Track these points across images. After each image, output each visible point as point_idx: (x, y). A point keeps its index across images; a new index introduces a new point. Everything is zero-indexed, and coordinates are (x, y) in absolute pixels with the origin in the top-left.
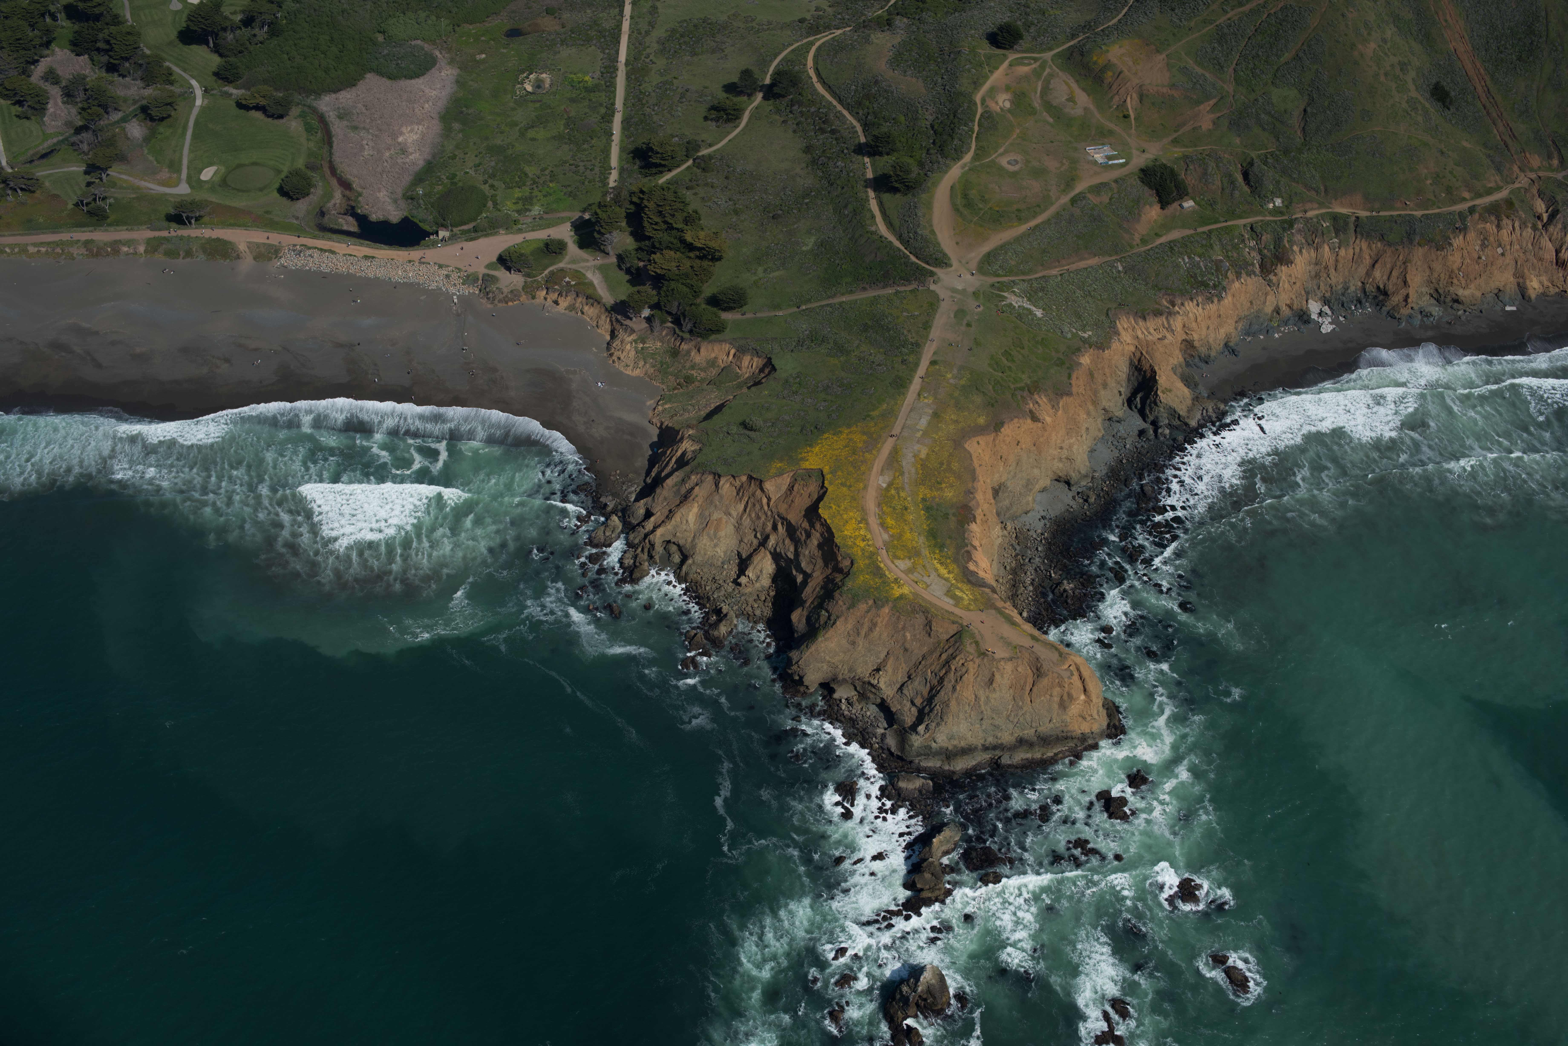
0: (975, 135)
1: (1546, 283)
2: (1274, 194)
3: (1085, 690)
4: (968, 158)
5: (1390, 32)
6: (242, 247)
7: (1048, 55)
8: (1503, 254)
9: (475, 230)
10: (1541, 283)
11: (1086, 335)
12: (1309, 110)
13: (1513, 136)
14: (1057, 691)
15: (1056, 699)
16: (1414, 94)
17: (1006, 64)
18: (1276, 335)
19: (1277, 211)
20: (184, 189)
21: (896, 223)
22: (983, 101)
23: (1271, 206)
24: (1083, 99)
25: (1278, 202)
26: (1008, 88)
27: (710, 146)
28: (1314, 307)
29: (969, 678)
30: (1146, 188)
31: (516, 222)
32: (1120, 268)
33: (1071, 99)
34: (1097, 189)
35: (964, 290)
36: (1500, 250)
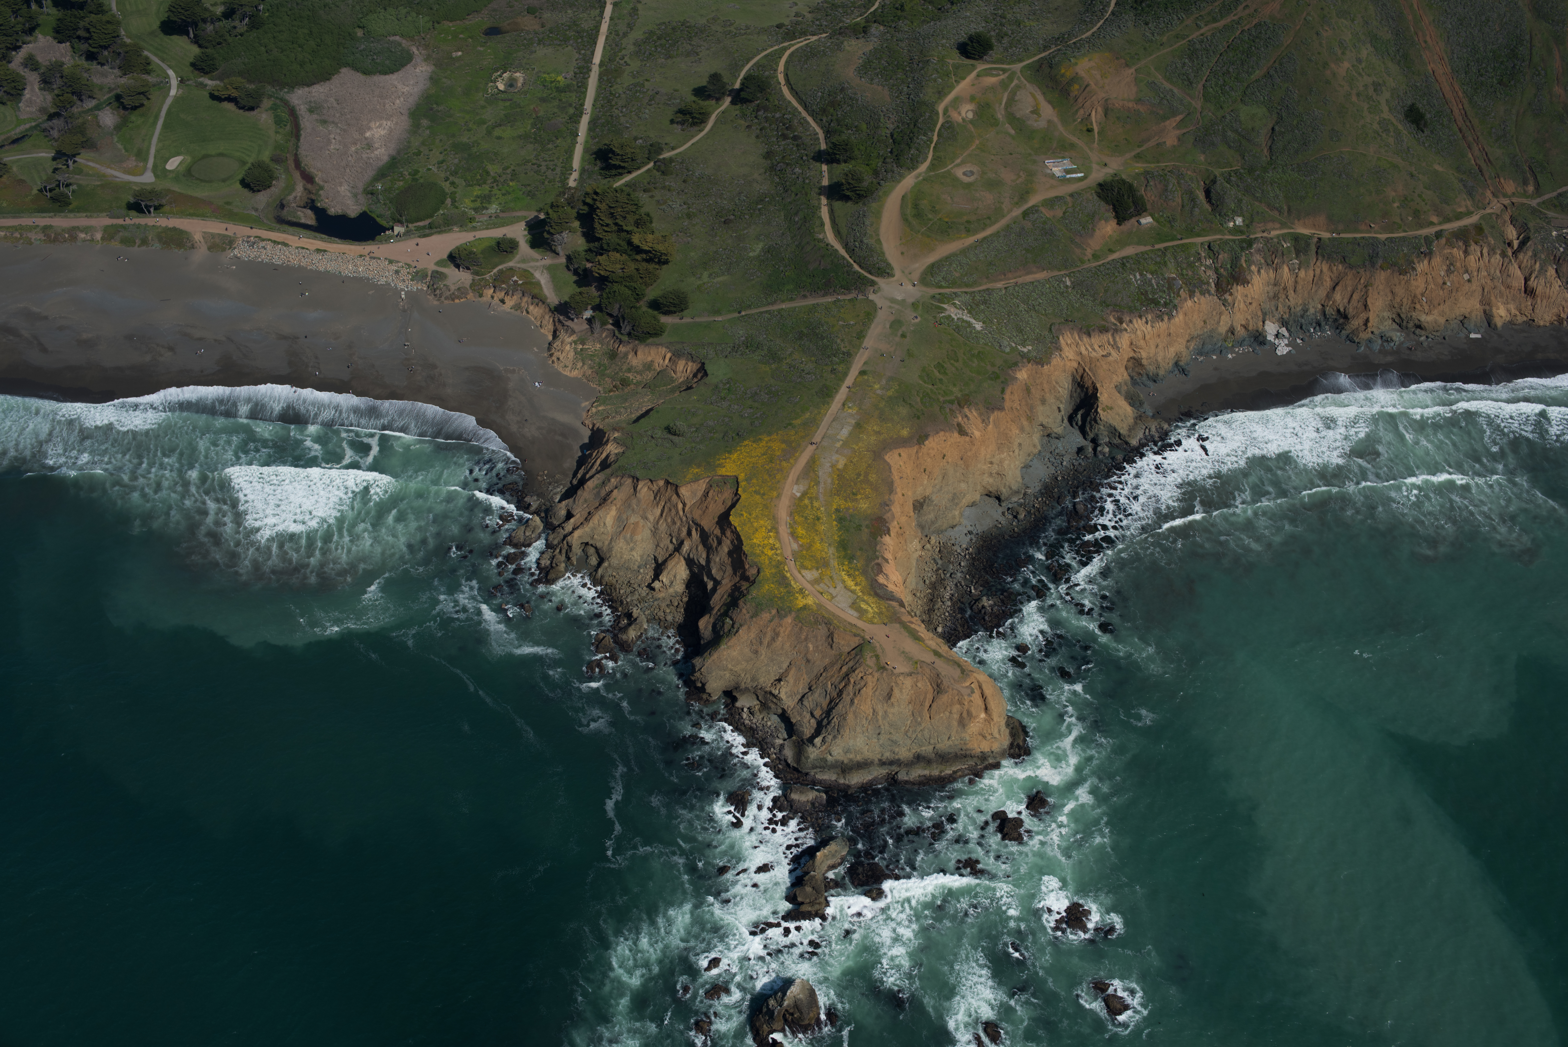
0: (933, 145)
1: (1514, 311)
2: (1235, 213)
3: (986, 709)
4: (923, 168)
5: (1366, 51)
6: (198, 237)
7: (1018, 67)
8: (1469, 281)
9: (430, 226)
10: (1508, 311)
11: (1025, 350)
12: (1277, 128)
13: (1489, 161)
14: (956, 708)
15: (956, 716)
16: (1386, 115)
17: (973, 74)
18: (1230, 356)
19: (1237, 230)
20: (148, 178)
21: (844, 231)
22: (946, 111)
23: (1231, 224)
24: (1048, 111)
25: (1239, 221)
26: (972, 99)
27: (673, 149)
28: (1271, 329)
29: (868, 691)
30: (1102, 203)
31: (471, 220)
32: (1068, 283)
33: (1036, 112)
34: (1051, 203)
35: (904, 301)
36: (1466, 276)
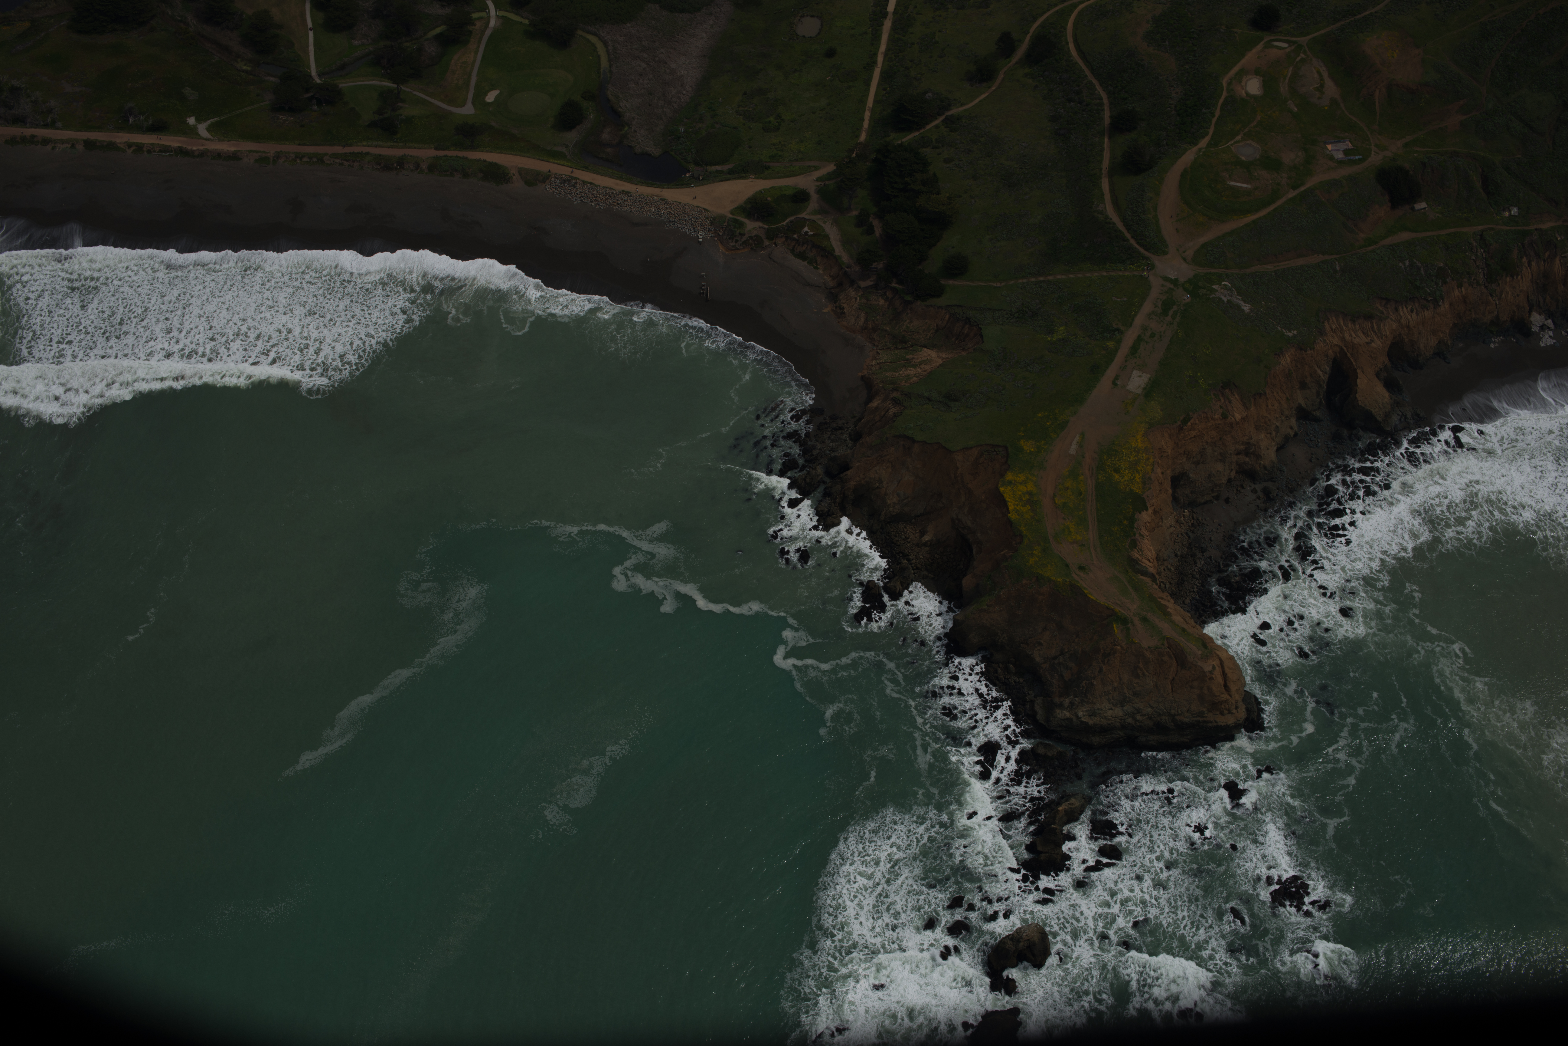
0: (1214, 120)
2: (1512, 203)
3: (1226, 686)
4: (1203, 143)
6: (514, 172)
7: (1303, 40)
9: (730, 171)
11: (1290, 334)
12: (1562, 117)
14: (1197, 684)
15: (1197, 691)
17: (1260, 47)
18: (1492, 346)
19: (1511, 220)
20: (468, 110)
21: (1123, 204)
22: (1229, 84)
23: (1507, 214)
24: (1331, 89)
25: (1514, 211)
26: (1257, 72)
27: (962, 105)
28: (1537, 320)
29: (1116, 661)
30: (1380, 189)
31: (767, 168)
32: (1338, 268)
33: (1320, 88)
34: (1328, 186)
35: (1176, 280)
